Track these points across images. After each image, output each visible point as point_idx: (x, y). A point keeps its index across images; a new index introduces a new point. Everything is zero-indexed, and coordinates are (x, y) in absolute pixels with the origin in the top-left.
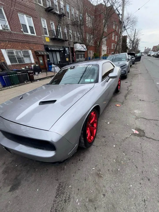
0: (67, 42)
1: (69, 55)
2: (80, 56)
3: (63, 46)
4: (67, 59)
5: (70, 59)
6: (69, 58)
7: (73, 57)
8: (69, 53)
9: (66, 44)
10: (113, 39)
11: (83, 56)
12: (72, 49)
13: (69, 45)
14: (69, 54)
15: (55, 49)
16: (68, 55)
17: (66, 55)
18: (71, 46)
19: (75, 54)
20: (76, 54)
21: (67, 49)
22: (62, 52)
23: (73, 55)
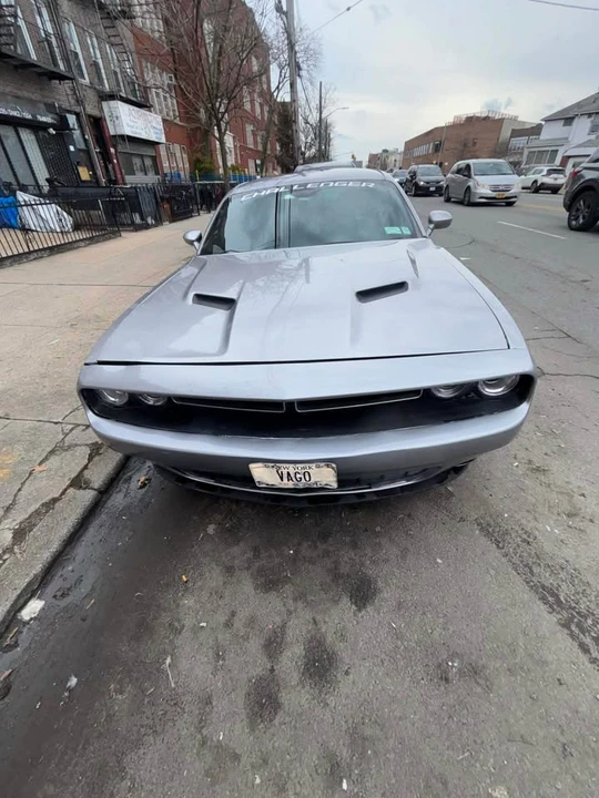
0: (67, 85)
1: (87, 152)
2: (137, 162)
3: (50, 101)
4: (84, 174)
5: (95, 173)
6: (91, 167)
7: (110, 167)
8: (85, 140)
9: (62, 94)
10: (248, 107)
11: (148, 162)
12: (98, 123)
13: (79, 102)
14: (83, 146)
15: (15, 113)
16: (80, 150)
17: (72, 148)
18: (91, 109)
19: (112, 150)
20: (120, 148)
21: (72, 119)
22: (52, 131)
23: (106, 156)
